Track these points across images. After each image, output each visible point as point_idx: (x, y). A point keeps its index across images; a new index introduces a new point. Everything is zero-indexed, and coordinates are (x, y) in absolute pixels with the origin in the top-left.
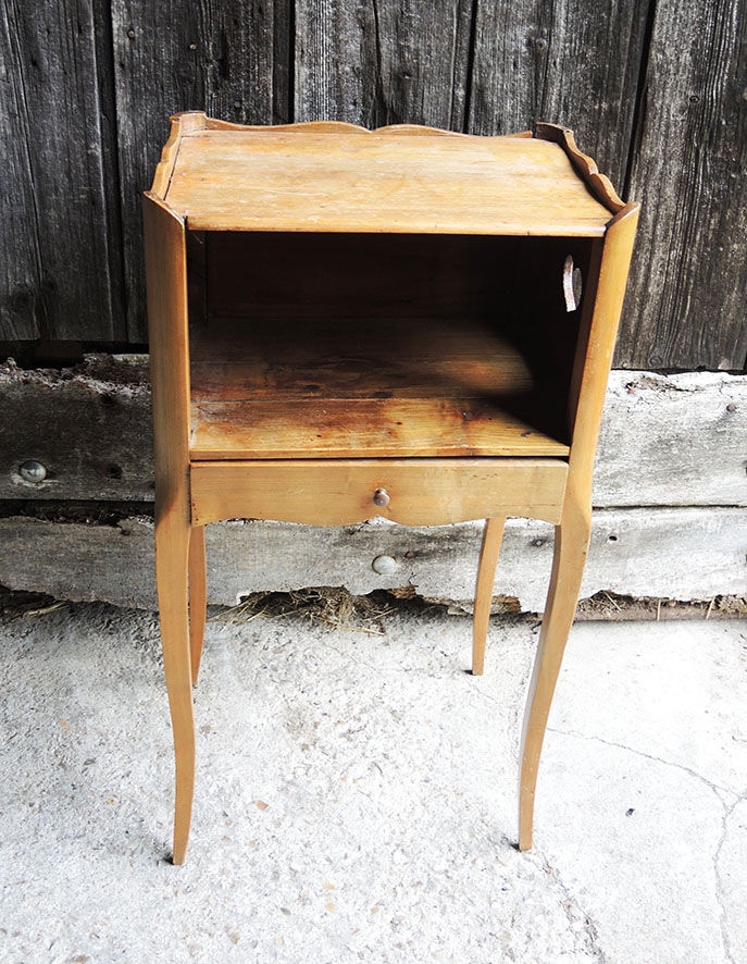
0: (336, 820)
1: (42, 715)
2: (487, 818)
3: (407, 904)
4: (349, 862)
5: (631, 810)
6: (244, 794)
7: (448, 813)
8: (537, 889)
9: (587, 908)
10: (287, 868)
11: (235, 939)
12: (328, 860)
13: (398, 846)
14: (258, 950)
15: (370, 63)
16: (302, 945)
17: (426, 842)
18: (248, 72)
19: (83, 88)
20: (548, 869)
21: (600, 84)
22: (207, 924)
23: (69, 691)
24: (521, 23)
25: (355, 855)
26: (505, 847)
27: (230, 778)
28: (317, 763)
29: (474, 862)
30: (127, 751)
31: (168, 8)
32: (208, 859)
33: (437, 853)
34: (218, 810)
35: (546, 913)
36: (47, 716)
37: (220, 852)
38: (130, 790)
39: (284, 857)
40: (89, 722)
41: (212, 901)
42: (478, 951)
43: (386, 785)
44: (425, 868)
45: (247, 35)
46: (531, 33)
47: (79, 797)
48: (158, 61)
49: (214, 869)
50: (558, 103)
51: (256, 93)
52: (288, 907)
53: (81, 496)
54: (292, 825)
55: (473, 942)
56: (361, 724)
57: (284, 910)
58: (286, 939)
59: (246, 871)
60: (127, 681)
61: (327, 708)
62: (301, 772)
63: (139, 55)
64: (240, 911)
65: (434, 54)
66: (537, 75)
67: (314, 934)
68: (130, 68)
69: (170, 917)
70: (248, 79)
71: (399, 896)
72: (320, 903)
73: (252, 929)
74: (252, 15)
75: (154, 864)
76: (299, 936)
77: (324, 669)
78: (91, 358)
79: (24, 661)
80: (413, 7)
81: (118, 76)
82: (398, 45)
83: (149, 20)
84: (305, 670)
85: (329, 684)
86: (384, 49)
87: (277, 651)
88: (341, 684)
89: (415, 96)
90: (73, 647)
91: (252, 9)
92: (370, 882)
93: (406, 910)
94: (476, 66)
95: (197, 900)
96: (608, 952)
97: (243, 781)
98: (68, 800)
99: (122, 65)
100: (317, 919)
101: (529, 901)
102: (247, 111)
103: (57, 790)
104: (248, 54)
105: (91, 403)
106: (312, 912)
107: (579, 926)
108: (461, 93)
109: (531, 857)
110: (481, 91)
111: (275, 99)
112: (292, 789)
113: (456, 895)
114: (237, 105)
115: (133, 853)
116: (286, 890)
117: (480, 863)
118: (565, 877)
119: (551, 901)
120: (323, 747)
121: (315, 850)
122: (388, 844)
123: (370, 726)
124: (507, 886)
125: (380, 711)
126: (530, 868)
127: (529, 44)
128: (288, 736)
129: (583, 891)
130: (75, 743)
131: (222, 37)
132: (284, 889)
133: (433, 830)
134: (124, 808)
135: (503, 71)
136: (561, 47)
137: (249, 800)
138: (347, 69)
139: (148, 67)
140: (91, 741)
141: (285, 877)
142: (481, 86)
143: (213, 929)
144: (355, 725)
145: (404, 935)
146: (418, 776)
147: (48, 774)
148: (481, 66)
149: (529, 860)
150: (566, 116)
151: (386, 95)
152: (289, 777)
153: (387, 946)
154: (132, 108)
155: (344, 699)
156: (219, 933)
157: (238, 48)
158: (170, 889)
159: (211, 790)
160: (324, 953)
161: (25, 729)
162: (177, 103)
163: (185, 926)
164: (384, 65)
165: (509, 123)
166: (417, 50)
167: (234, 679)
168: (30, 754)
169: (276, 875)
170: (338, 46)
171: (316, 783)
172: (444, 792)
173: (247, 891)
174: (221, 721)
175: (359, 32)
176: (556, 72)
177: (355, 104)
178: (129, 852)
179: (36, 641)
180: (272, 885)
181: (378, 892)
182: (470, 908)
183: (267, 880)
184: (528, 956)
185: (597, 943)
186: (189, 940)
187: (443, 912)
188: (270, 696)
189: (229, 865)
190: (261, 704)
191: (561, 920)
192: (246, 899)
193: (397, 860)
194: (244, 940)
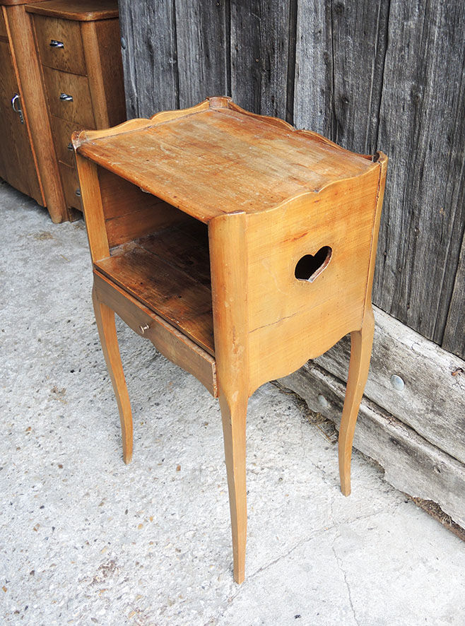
0: (192, 498)
3: (164, 553)
4: (172, 517)
5: (299, 617)
6: (180, 459)
10: (150, 498)
11: (102, 504)
12: (166, 509)
13: (197, 530)
14: (101, 515)
15: (329, 88)
17: (208, 539)
18: (277, 80)
19: (221, 74)
20: (231, 600)
22: (102, 491)
24: (407, 78)
25: (177, 517)
27: (184, 449)
28: (220, 471)
29: (211, 565)
30: (172, 410)
31: (250, 36)
32: (135, 470)
33: (205, 548)
34: (164, 456)
35: (200, 613)
37: (141, 471)
38: (152, 425)
39: (156, 493)
41: (115, 485)
44: (191, 548)
45: (277, 58)
46: (413, 87)
49: (131, 475)
50: (426, 142)
51: (280, 94)
52: (129, 512)
54: (176, 485)
55: (159, 591)
56: (260, 472)
57: (127, 512)
58: (112, 521)
59: (138, 486)
61: (260, 454)
62: (211, 469)
63: (240, 60)
64: (117, 497)
65: (360, 89)
66: (415, 119)
67: (122, 529)
68: (237, 68)
70: (277, 84)
71: (167, 547)
72: (140, 521)
73: (109, 507)
74: (279, 46)
76: (117, 524)
77: (285, 438)
80: (351, 56)
81: (232, 71)
82: (343, 79)
83: (243, 42)
86: (336, 81)
87: (278, 415)
89: (350, 115)
92: (167, 532)
93: (160, 554)
94: (382, 103)
95: (112, 481)
97: (187, 454)
99: (233, 65)
100: (130, 525)
101: (202, 602)
106: (133, 521)
108: (375, 120)
109: (234, 589)
110: (385, 122)
111: (287, 100)
112: (197, 473)
113: (184, 569)
117: (212, 568)
118: (230, 610)
122: (194, 525)
125: (276, 473)
126: (226, 592)
127: (411, 95)
129: (227, 623)
130: (163, 394)
132: (138, 504)
133: (217, 538)
135: (397, 111)
136: (430, 102)
137: (177, 463)
138: (318, 89)
139: (242, 68)
141: (145, 501)
142: (385, 118)
143: (101, 495)
145: (145, 562)
148: (384, 104)
149: (231, 588)
150: (430, 154)
151: (337, 111)
152: (203, 467)
153: (134, 559)
154: (237, 89)
155: (272, 456)
156: (101, 498)
157: (274, 66)
158: (111, 469)
159: (172, 447)
163: (97, 485)
164: (336, 92)
165: (398, 149)
166: (352, 85)
169: (144, 497)
170: (314, 74)
171: (208, 478)
173: (128, 493)
174: (214, 425)
175: (325, 67)
176: (425, 120)
177: (321, 112)
180: (137, 499)
181: (162, 538)
183: (139, 496)
184: (168, 619)
186: (90, 491)
187: (169, 570)
189: (137, 479)
191: (200, 623)
192: (124, 495)
193: (187, 535)
194: (102, 508)
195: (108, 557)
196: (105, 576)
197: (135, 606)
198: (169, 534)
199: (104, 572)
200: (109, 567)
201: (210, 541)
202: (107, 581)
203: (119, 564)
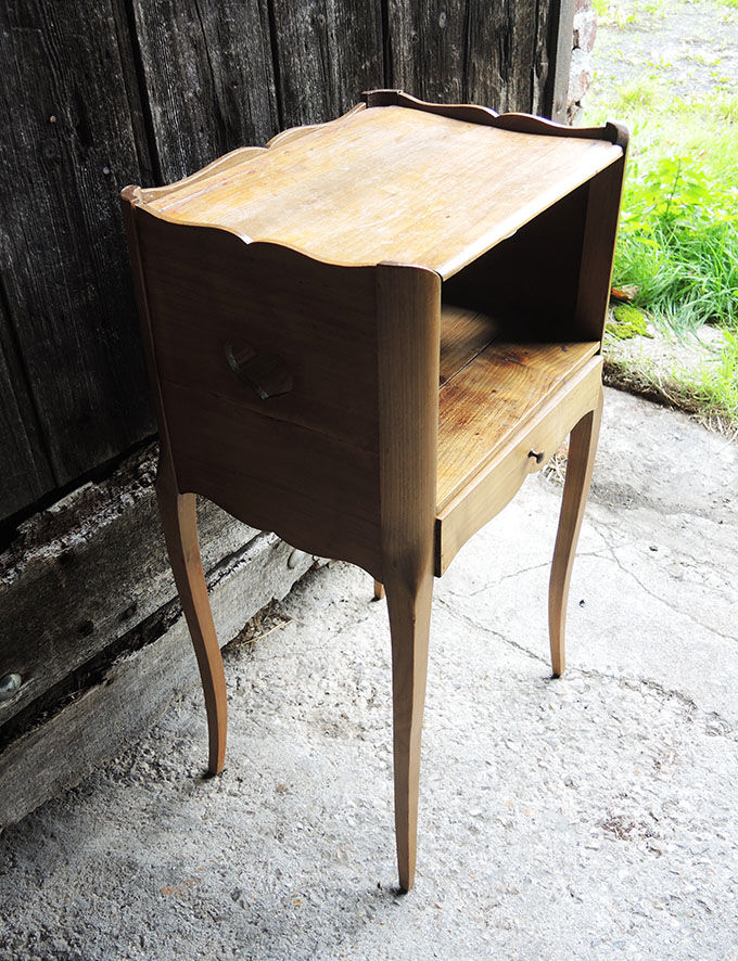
0: (451, 761)
1: (139, 903)
2: (519, 677)
3: (558, 767)
4: (496, 777)
5: (582, 602)
6: (375, 803)
7: (497, 694)
8: (600, 690)
9: (636, 677)
10: (471, 818)
11: (516, 892)
12: (484, 788)
14: (535, 881)
15: (207, 81)
16: (551, 850)
17: (513, 723)
18: (110, 130)
20: (589, 674)
21: (362, 43)
22: (485, 903)
23: (132, 866)
25: (492, 769)
26: (552, 683)
28: (385, 739)
29: (551, 708)
30: (251, 858)
31: (18, 81)
33: (528, 723)
35: (624, 698)
36: (145, 900)
38: (298, 882)
39: (459, 814)
40: (187, 869)
41: (465, 886)
42: (628, 753)
43: (442, 712)
44: (534, 737)
45: (100, 87)
46: (313, 11)
47: (269, 924)
48: (20, 149)
51: (122, 152)
53: (59, 676)
54: (432, 791)
55: (619, 751)
56: (369, 690)
58: (538, 857)
59: (453, 846)
60: (164, 814)
61: (333, 700)
64: (489, 872)
66: (322, 50)
67: (546, 837)
69: (457, 924)
70: (111, 139)
71: (548, 766)
72: (520, 817)
73: (514, 874)
74: (102, 63)
75: (393, 906)
76: (540, 847)
77: (290, 678)
78: (26, 528)
79: (48, 883)
80: (228, 11)
82: (222, 54)
84: (279, 689)
85: (308, 683)
86: (214, 64)
88: (316, 677)
89: (243, 103)
90: (74, 833)
91: (100, 56)
92: (524, 776)
93: (563, 771)
94: (280, 57)
95: (456, 896)
96: (678, 688)
97: (362, 797)
98: (264, 936)
100: (534, 828)
101: (608, 701)
102: (117, 175)
103: (244, 939)
104: (106, 110)
105: (51, 573)
106: (524, 827)
107: (644, 689)
108: (273, 88)
109: (571, 676)
110: (287, 81)
111: (138, 151)
113: (572, 735)
114: (106, 171)
115: (370, 917)
116: (493, 831)
117: (554, 705)
118: (602, 670)
119: (614, 688)
120: (371, 726)
121: (467, 792)
122: (496, 746)
123: (377, 686)
124: (584, 704)
126: (579, 683)
127: (313, 22)
128: (339, 740)
129: (621, 669)
130: (202, 895)
131: (77, 98)
133: (506, 712)
134: (313, 896)
135: (299, 55)
136: (334, 18)
138: (191, 95)
139: (11, 161)
140: (212, 880)
141: (479, 825)
142: (287, 75)
143: (493, 901)
144: (368, 694)
145: (584, 786)
146: (450, 689)
147: (218, 936)
148: (284, 55)
151: (223, 111)
153: (587, 800)
156: (499, 898)
157: (95, 105)
158: (429, 909)
159: (352, 823)
160: (567, 841)
161: (142, 927)
162: (49, 192)
163: (475, 919)
166: (237, 55)
167: (243, 739)
168: (179, 939)
169: (473, 830)
170: (179, 73)
172: (476, 684)
173: (474, 856)
174: (281, 774)
175: (193, 52)
176: (333, 43)
177: (202, 130)
178: (367, 920)
179: (31, 858)
180: (480, 837)
181: (537, 777)
182: (589, 735)
183: (473, 838)
184: (650, 729)
185: (666, 690)
186: (491, 923)
187: (581, 751)
188: (286, 727)
190: (290, 737)
191: (635, 694)
192: (481, 863)
193: (516, 749)
194: (519, 887)
195: (601, 837)
196: (632, 825)
197: (653, 771)
198: (526, 771)
199: (627, 830)
200: (616, 827)
201: (514, 719)
202: (640, 820)
203: (604, 816)
